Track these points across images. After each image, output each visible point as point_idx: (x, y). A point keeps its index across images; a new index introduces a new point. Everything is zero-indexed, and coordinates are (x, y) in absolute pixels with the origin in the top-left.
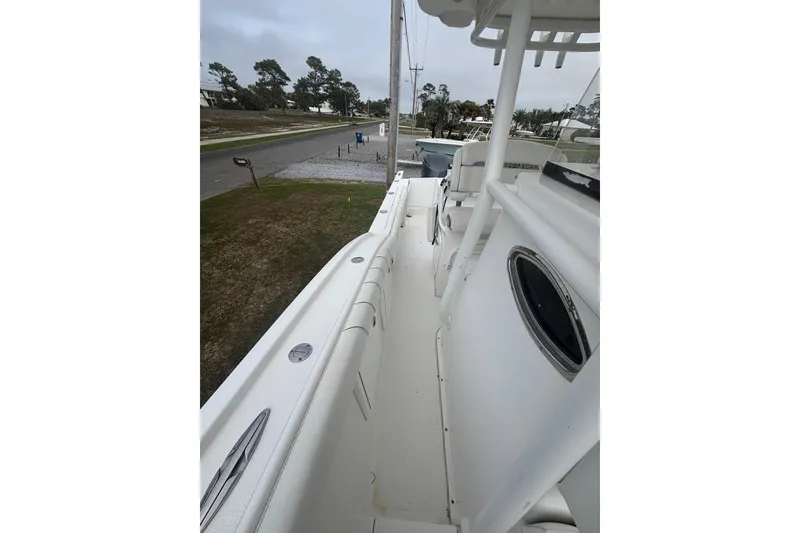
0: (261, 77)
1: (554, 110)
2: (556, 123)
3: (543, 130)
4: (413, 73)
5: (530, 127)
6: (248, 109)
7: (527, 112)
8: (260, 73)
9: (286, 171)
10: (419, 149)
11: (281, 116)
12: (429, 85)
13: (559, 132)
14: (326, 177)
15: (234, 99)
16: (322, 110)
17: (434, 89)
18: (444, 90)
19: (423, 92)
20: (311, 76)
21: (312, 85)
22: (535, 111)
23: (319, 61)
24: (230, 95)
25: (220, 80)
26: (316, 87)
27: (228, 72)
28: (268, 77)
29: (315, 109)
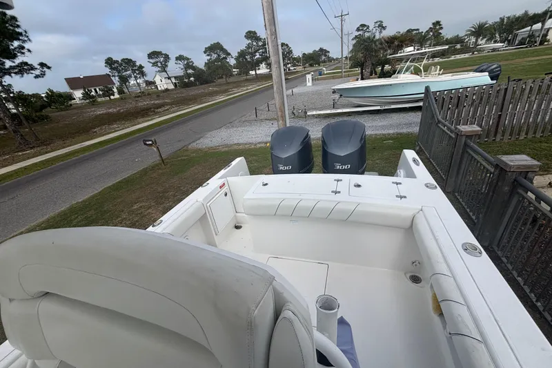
0: (209, 58)
1: (531, 12)
2: (538, 26)
3: (519, 38)
4: (339, 19)
5: (498, 38)
6: (201, 84)
7: (490, 22)
8: (208, 55)
9: (201, 140)
10: (337, 96)
11: (224, 84)
12: (363, 25)
13: (546, 35)
14: (236, 142)
15: (192, 79)
16: (258, 72)
17: (368, 27)
18: (379, 26)
19: (357, 33)
20: (249, 47)
21: (249, 53)
22: (502, 20)
23: (255, 33)
24: (189, 76)
25: (182, 67)
26: (253, 54)
27: (188, 59)
28: (214, 56)
29: (253, 73)
